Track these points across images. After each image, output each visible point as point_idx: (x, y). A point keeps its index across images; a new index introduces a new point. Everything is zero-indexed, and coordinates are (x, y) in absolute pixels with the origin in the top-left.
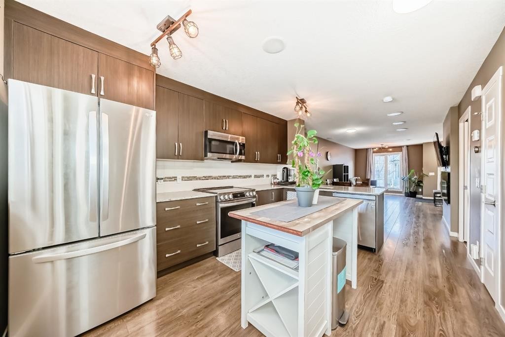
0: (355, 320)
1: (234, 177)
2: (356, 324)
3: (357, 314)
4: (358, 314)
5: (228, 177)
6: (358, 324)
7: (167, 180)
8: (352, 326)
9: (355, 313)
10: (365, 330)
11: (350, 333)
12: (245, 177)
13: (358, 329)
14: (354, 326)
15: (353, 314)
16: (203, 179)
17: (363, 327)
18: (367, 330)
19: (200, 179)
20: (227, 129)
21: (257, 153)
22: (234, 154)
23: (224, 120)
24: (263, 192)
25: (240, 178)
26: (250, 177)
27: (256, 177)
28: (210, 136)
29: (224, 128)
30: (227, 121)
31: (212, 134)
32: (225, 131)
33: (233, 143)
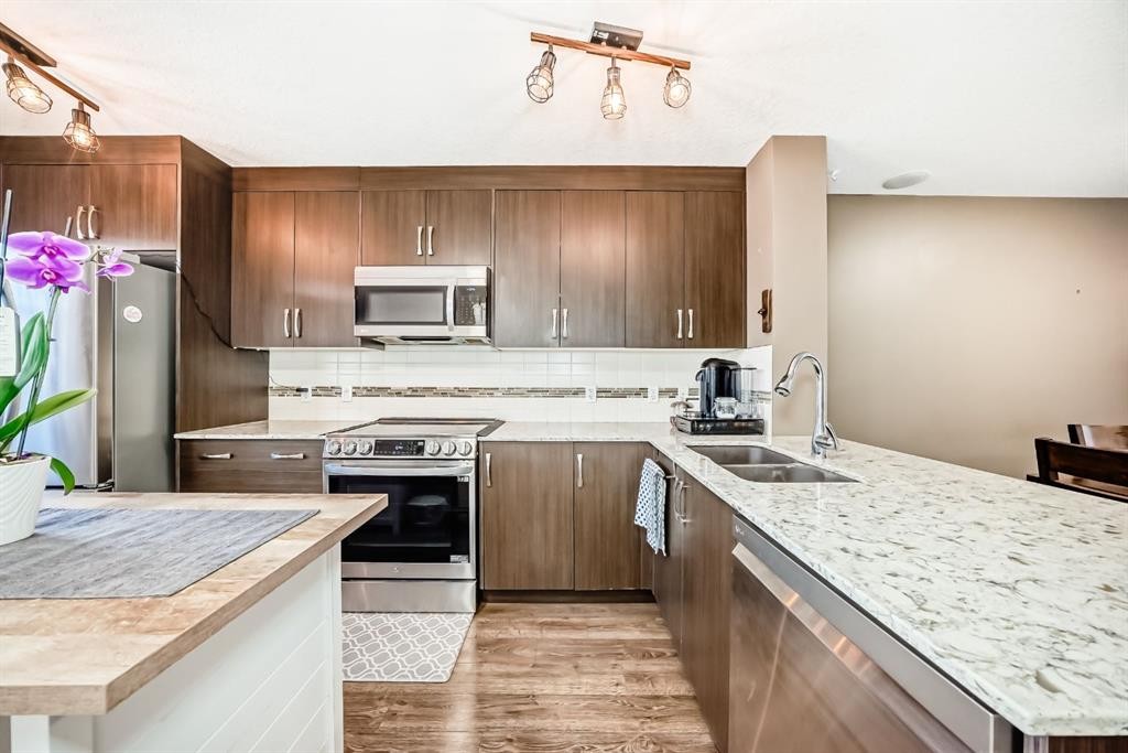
5: (490, 392)
7: (320, 392)
12: (561, 393)
16: (409, 393)
19: (399, 394)
20: (430, 252)
21: (560, 313)
22: (444, 323)
23: (420, 229)
24: (522, 448)
25: (533, 394)
26: (576, 393)
27: (609, 394)
28: (358, 283)
29: (419, 252)
30: (430, 229)
31: (367, 276)
32: (423, 261)
33: (442, 290)
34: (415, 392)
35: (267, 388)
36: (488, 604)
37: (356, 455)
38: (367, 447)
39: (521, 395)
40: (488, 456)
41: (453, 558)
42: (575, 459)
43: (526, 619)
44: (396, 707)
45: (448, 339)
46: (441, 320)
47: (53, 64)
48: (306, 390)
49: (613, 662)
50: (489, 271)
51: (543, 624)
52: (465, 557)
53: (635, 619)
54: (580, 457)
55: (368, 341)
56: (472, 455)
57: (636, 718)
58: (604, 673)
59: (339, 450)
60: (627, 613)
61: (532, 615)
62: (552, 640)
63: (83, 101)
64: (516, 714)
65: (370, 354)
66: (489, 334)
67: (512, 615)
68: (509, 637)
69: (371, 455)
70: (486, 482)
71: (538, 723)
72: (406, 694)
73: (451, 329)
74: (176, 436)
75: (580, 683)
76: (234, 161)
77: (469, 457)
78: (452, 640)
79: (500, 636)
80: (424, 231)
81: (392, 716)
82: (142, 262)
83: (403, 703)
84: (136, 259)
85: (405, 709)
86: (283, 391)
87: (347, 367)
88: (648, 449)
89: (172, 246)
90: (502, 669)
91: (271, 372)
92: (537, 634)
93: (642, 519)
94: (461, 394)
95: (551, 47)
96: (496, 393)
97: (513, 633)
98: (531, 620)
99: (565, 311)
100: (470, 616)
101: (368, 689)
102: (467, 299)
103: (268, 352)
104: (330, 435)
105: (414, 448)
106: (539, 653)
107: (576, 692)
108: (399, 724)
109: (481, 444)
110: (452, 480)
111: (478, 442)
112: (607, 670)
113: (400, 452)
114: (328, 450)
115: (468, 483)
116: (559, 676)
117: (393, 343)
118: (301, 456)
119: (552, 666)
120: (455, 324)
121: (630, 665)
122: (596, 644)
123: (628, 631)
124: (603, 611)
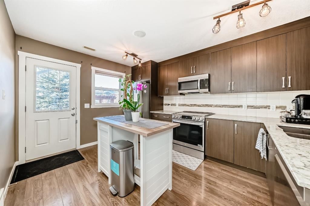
0: (111, 199)
1: (216, 106)
2: (109, 199)
3: (116, 204)
4: (114, 204)
5: (211, 106)
6: (108, 199)
7: (172, 105)
8: (109, 195)
9: (116, 202)
10: (103, 201)
11: (106, 193)
13: (106, 198)
14: (108, 197)
15: (117, 201)
16: (191, 105)
17: (105, 201)
18: (102, 203)
19: (188, 106)
20: (194, 72)
21: (231, 84)
22: (198, 89)
23: (192, 67)
24: (217, 120)
25: (224, 107)
26: (239, 107)
27: (253, 107)
28: (179, 81)
29: (192, 73)
30: (194, 67)
31: (181, 80)
32: (193, 75)
33: (197, 81)
34: (192, 105)
35: (163, 104)
36: (208, 160)
37: (178, 118)
38: (180, 117)
39: (220, 107)
40: (208, 122)
41: (198, 145)
42: (234, 126)
43: (218, 166)
44: (183, 170)
45: (199, 92)
46: (197, 88)
47: (137, 56)
48: (170, 104)
49: (244, 187)
50: (209, 75)
51: (222, 169)
52: (201, 146)
53: (257, 180)
54: (236, 125)
55: (181, 94)
56: (204, 121)
57: (248, 202)
58: (240, 188)
59: (175, 117)
60: (254, 177)
61: (219, 166)
62: (224, 174)
63: (140, 59)
64: (210, 184)
65: (182, 97)
66: (209, 91)
67: (214, 164)
68: (212, 168)
69: (181, 119)
70: (207, 128)
71: (215, 188)
72: (186, 169)
73: (199, 90)
74: (150, 112)
75: (231, 186)
76: (158, 62)
77: (203, 121)
78: (197, 164)
79: (209, 167)
80: (193, 68)
81: (183, 171)
82: (146, 83)
83: (185, 170)
84: (145, 82)
85: (185, 172)
86: (166, 105)
87: (178, 100)
88: (262, 125)
89: (150, 79)
90: (208, 174)
91: (164, 101)
92: (220, 171)
93: (258, 147)
94: (203, 106)
95: (219, 19)
96: (212, 106)
97: (214, 168)
98: (219, 167)
99: (233, 83)
100: (203, 161)
101: (178, 165)
102: (203, 82)
103: (163, 97)
104: (173, 114)
105: (190, 118)
106: (219, 175)
107: (228, 187)
108: (183, 173)
109: (206, 119)
110: (198, 126)
111: (205, 118)
112: (241, 187)
113: (187, 119)
114: (173, 116)
115: (202, 128)
116: (224, 182)
117: (186, 94)
118: (168, 117)
119: (223, 179)
120: (200, 89)
121: (251, 190)
122: (239, 180)
123: (253, 182)
124: (245, 174)
